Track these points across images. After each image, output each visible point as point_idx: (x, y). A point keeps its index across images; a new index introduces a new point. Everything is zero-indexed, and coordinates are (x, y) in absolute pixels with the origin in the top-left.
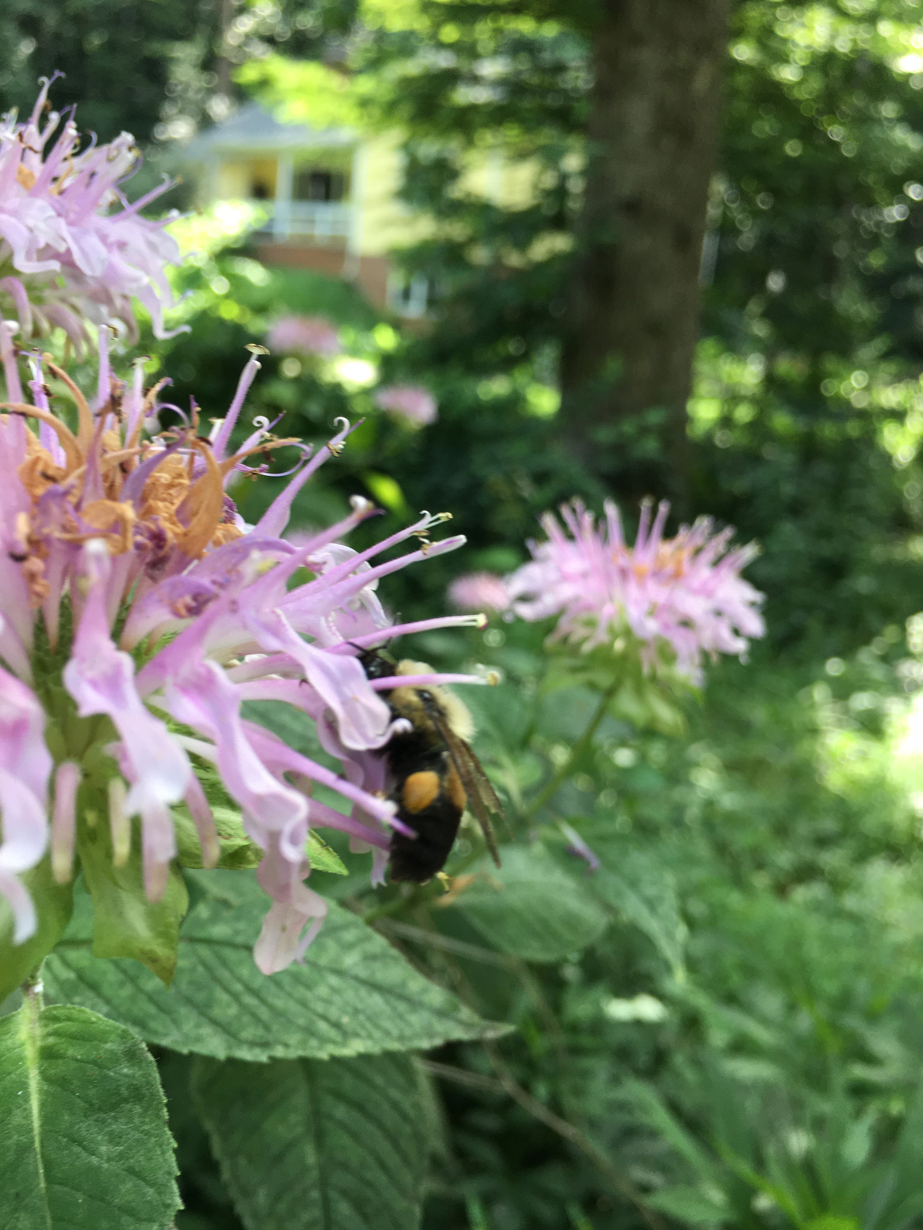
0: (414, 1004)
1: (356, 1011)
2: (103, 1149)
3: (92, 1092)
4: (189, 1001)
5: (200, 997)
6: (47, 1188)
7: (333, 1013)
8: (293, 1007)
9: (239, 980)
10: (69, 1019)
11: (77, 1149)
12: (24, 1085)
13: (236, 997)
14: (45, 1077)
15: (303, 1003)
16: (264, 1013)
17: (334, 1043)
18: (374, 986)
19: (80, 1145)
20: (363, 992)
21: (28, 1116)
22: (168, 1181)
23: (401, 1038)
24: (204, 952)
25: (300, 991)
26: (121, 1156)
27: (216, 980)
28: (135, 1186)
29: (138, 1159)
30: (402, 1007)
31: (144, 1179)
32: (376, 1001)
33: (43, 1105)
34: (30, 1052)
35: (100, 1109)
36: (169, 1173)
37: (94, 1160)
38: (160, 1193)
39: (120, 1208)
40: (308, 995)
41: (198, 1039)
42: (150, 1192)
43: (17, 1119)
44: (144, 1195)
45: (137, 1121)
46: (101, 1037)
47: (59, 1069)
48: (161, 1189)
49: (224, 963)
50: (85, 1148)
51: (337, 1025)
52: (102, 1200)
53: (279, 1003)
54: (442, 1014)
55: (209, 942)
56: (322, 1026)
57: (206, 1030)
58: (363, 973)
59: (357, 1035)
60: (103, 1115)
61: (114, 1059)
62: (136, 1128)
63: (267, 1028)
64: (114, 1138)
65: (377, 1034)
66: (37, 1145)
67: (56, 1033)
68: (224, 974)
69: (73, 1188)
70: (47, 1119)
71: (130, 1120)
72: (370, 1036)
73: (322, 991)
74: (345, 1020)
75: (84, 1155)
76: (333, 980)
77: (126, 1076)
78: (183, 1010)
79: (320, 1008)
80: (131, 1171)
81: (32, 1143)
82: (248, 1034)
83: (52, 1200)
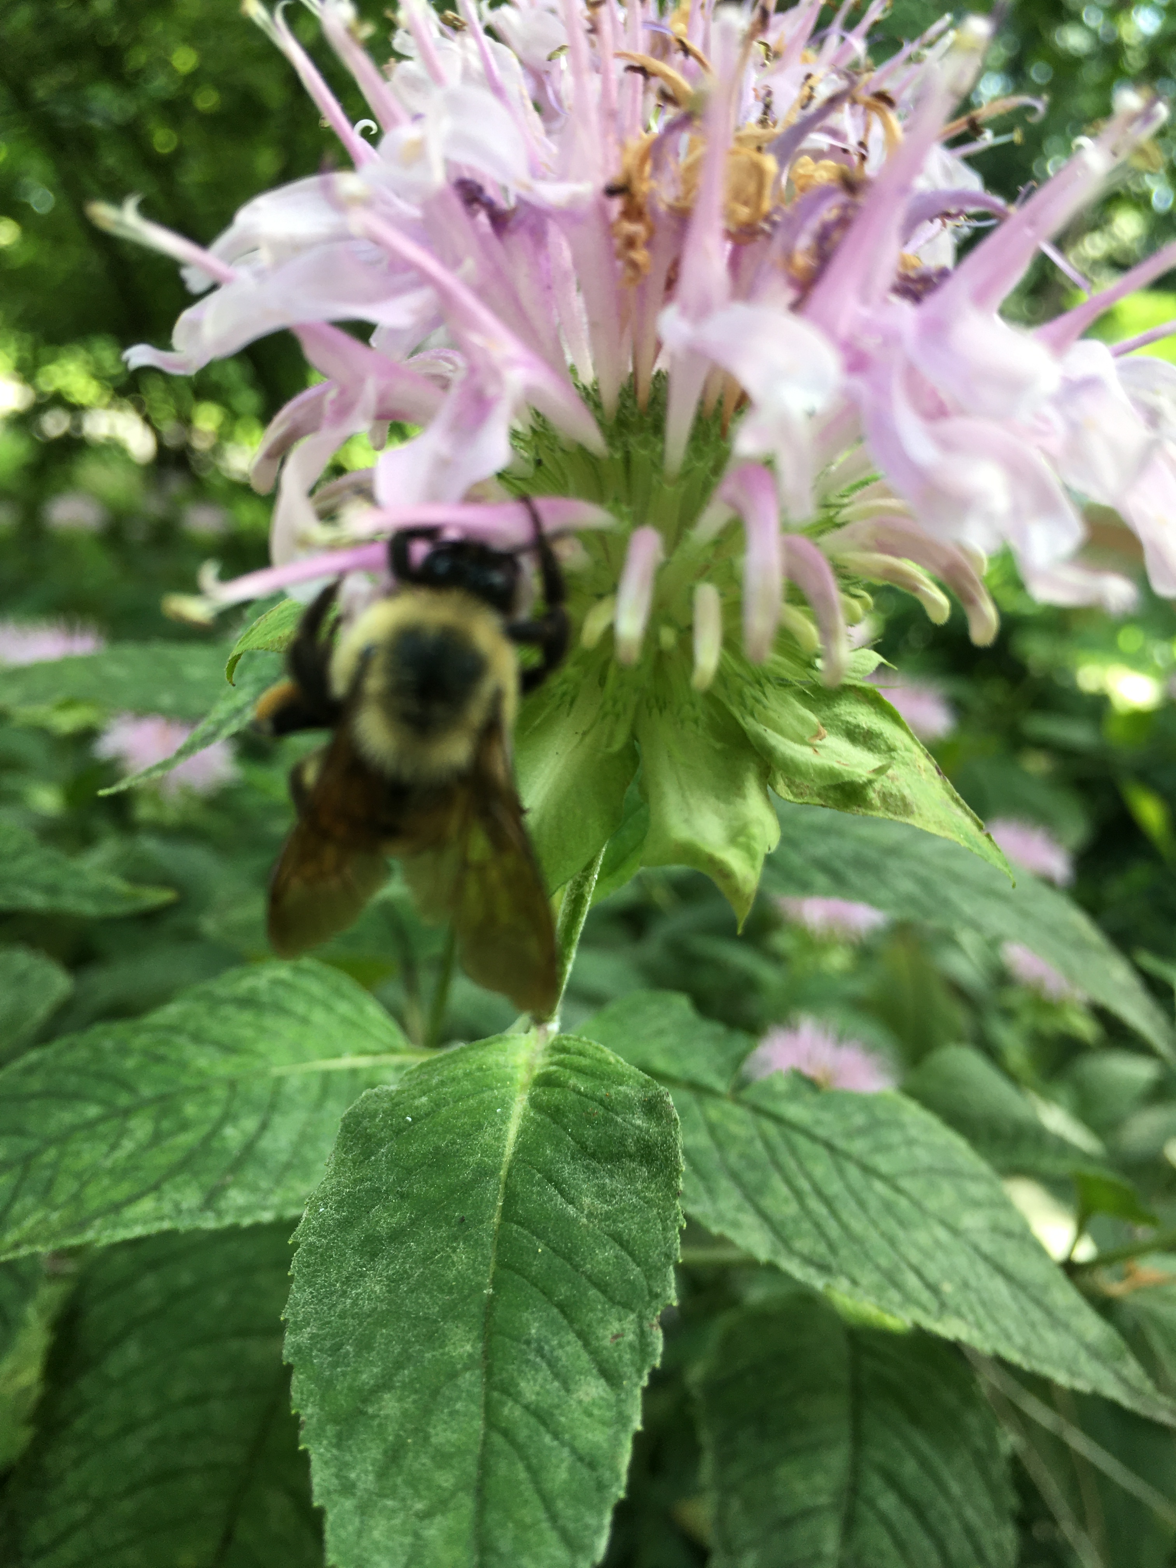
0: (1055, 1321)
1: (965, 1285)
2: (587, 1201)
3: (589, 1133)
4: (735, 1177)
5: (751, 1177)
6: (500, 1225)
7: (932, 1272)
8: (874, 1237)
9: (809, 1176)
10: (581, 1053)
11: (551, 1190)
12: (505, 1104)
13: (798, 1195)
14: (535, 1103)
15: (892, 1242)
16: (833, 1230)
17: (925, 1309)
19: (557, 1186)
21: (500, 1138)
22: (665, 1266)
23: (1026, 1351)
26: (607, 1216)
27: (779, 1166)
28: (616, 1257)
29: (630, 1227)
30: (1037, 1315)
31: (631, 1254)
32: (999, 1288)
33: (522, 1132)
34: (522, 1076)
35: (593, 1156)
36: (668, 1256)
37: (571, 1210)
38: (648, 1277)
39: (589, 1278)
41: (735, 1225)
42: (635, 1272)
43: (486, 1137)
44: (626, 1272)
45: (639, 1186)
47: (556, 1096)
48: (652, 1272)
49: (793, 1151)
50: (562, 1192)
51: (933, 1289)
52: (569, 1259)
53: (858, 1225)
54: (1095, 1353)
55: (778, 1120)
56: (912, 1281)
57: (749, 1219)
58: (987, 1246)
59: (959, 1314)
60: (594, 1164)
61: (627, 1105)
62: (637, 1193)
63: (832, 1248)
64: (603, 1194)
65: (990, 1327)
66: (502, 1173)
67: (560, 1064)
68: (791, 1164)
69: (533, 1233)
70: (524, 1149)
71: (632, 1180)
72: (980, 1327)
73: (922, 1237)
74: (947, 1288)
75: (560, 1199)
77: (638, 1128)
78: (724, 1183)
79: (915, 1257)
80: (617, 1238)
81: (498, 1169)
82: (803, 1245)
83: (503, 1240)
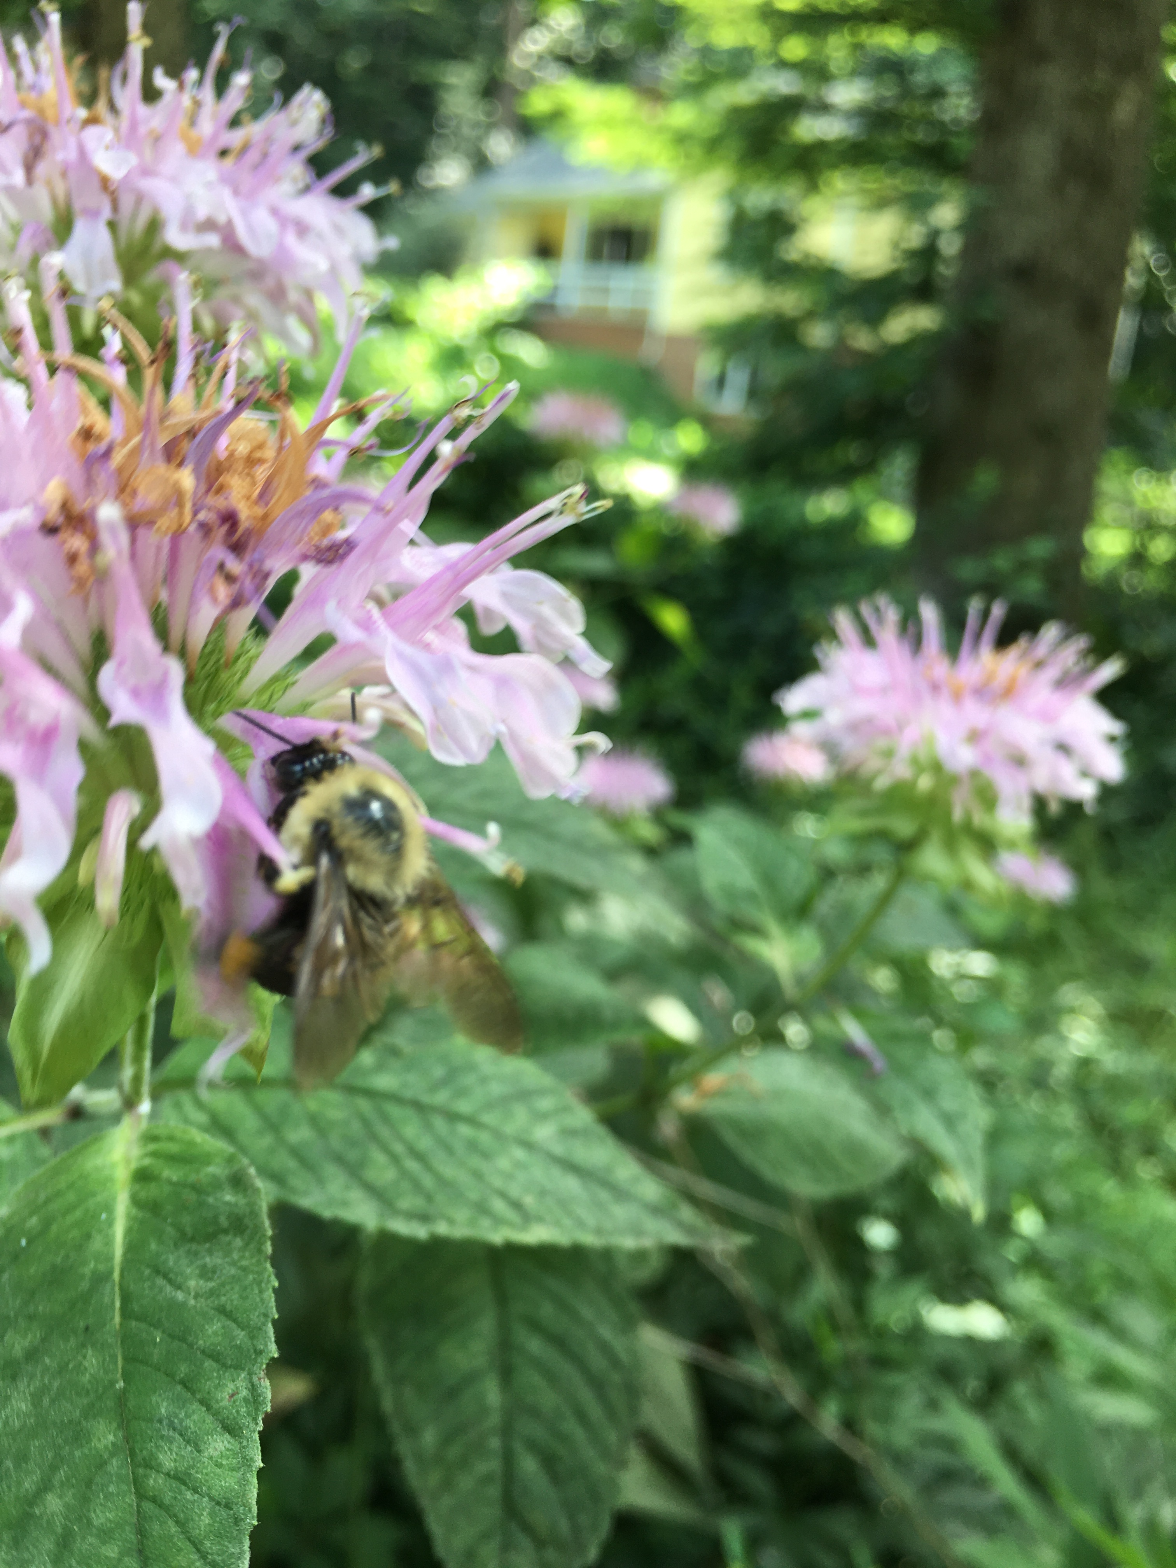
0: (620, 1194)
1: (543, 1193)
2: (192, 1283)
3: (186, 1220)
4: (339, 1160)
5: (352, 1155)
6: (121, 1325)
7: (514, 1191)
8: (462, 1177)
9: (401, 1138)
10: (171, 1138)
11: (160, 1281)
12: (109, 1208)
13: (395, 1159)
14: (135, 1201)
15: (478, 1175)
16: (428, 1181)
17: (512, 1225)
18: (571, 1167)
19: (165, 1276)
20: (556, 1172)
21: (109, 1242)
22: (264, 1324)
23: (599, 1231)
24: (364, 1105)
25: (475, 1161)
26: (212, 1293)
27: (374, 1137)
28: (223, 1327)
29: (231, 1298)
30: (604, 1195)
31: (235, 1321)
32: (571, 1184)
33: (128, 1231)
34: (122, 1175)
35: (192, 1239)
36: (266, 1315)
37: (180, 1296)
38: (252, 1338)
39: (203, 1352)
40: (484, 1166)
41: (345, 1204)
42: (241, 1336)
43: (96, 1244)
44: (233, 1338)
45: (235, 1256)
46: (205, 1159)
47: (152, 1191)
48: (254, 1332)
49: (386, 1119)
50: (170, 1282)
51: (517, 1205)
52: (183, 1340)
53: (448, 1171)
54: (655, 1210)
55: (370, 1094)
56: (499, 1206)
57: (356, 1195)
58: (558, 1149)
59: (540, 1219)
60: (194, 1246)
61: (216, 1185)
62: (234, 1264)
63: (429, 1198)
64: (206, 1273)
65: (567, 1222)
66: (116, 1275)
67: (154, 1154)
68: (384, 1132)
69: (151, 1325)
70: (133, 1248)
71: (227, 1253)
72: (557, 1223)
73: (503, 1163)
74: (529, 1201)
75: (168, 1288)
76: (519, 1153)
77: (228, 1204)
79: (497, 1182)
80: (222, 1311)
81: (111, 1272)
82: (406, 1203)
83: (126, 1338)
